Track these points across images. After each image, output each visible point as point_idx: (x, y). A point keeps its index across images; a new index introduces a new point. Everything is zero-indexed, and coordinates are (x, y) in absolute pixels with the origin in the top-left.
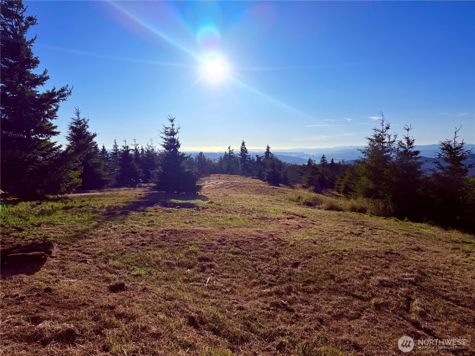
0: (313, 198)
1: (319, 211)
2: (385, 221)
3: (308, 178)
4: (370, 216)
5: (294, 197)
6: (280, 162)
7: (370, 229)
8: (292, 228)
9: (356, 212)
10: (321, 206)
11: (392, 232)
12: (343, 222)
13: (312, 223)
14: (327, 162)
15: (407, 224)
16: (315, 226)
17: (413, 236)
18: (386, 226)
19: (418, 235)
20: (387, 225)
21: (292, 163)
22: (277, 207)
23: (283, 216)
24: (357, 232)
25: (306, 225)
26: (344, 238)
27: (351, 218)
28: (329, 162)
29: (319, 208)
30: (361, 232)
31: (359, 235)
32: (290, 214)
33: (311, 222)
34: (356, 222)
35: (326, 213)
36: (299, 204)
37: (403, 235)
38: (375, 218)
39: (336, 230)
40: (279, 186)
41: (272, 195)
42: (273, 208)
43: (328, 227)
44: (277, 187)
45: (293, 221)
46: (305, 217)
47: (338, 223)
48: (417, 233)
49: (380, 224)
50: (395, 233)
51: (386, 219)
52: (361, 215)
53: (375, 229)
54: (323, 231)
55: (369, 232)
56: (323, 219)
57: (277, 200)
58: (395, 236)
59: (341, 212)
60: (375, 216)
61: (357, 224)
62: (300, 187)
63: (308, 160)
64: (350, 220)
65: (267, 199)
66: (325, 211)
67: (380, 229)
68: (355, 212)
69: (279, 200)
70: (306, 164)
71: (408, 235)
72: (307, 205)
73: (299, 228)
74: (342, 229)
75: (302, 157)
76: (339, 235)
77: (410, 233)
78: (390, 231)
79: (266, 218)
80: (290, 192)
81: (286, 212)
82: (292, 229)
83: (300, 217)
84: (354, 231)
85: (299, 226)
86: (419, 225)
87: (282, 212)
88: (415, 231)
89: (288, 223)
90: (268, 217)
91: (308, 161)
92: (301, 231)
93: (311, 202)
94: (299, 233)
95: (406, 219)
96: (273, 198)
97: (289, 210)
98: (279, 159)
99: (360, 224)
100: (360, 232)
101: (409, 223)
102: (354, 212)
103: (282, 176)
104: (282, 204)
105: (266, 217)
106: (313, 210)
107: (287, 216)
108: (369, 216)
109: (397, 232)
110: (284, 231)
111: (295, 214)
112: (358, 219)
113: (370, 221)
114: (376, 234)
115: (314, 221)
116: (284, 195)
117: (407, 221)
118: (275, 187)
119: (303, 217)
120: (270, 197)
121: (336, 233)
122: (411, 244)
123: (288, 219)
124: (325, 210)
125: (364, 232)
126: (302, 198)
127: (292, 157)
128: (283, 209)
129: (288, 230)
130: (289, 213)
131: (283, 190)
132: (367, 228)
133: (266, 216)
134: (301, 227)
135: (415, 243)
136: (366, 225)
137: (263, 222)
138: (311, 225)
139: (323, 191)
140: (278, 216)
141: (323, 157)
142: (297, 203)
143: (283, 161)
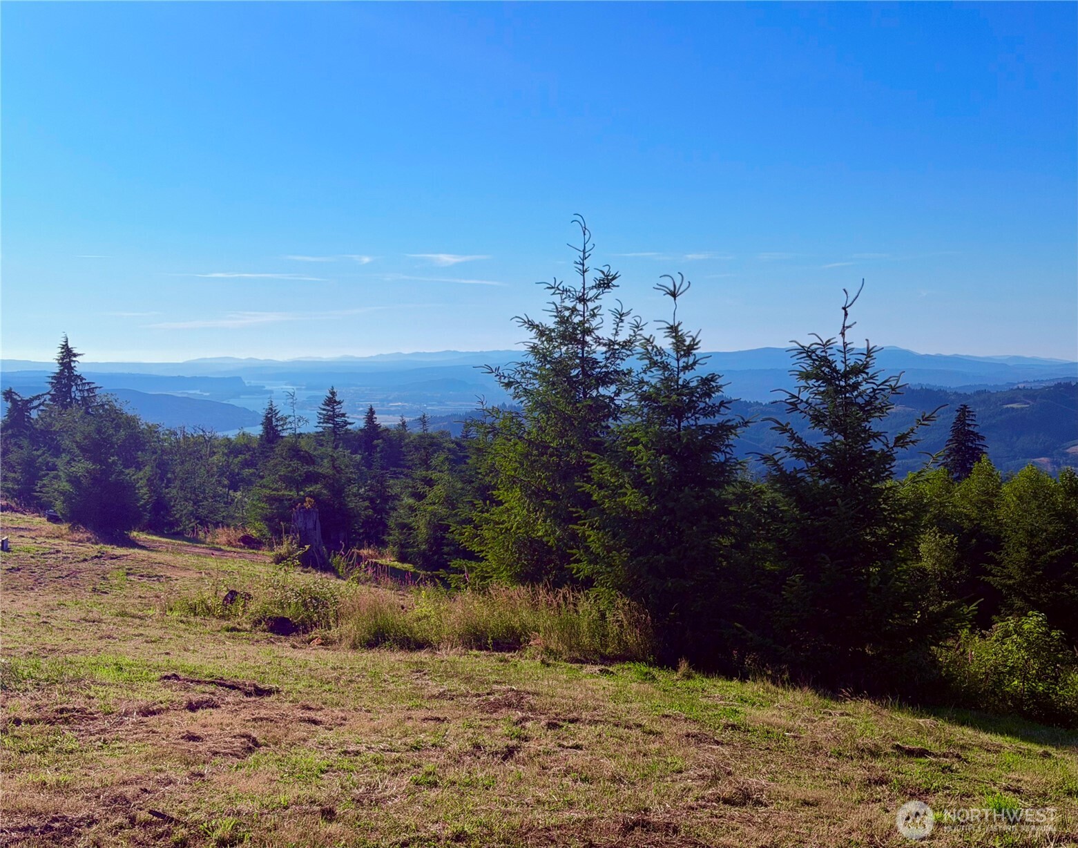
0: (298, 595)
1: (330, 657)
2: (604, 681)
3: (271, 500)
4: (543, 662)
5: (208, 594)
6: (131, 423)
7: (552, 726)
8: (215, 753)
9: (487, 649)
10: (334, 633)
11: (638, 732)
12: (435, 703)
13: (303, 720)
14: (346, 423)
15: (691, 690)
16: (322, 733)
17: (717, 743)
18: (611, 705)
19: (737, 736)
20: (615, 699)
21: (189, 431)
22: (129, 652)
23: (165, 694)
24: (501, 744)
25: (278, 733)
26: (451, 775)
27: (468, 680)
28: (357, 422)
29: (326, 643)
30: (515, 742)
31: (509, 753)
32: (199, 682)
33: (300, 714)
34: (492, 698)
35: (362, 664)
36: (234, 629)
37: (679, 738)
38: (563, 671)
39: (410, 741)
40: (133, 544)
41: (94, 590)
42: (111, 659)
43: (376, 731)
44: (119, 551)
45: (214, 716)
46: (269, 692)
47: (419, 707)
48: (733, 727)
49: (586, 697)
50: (651, 732)
51: (607, 671)
52: (506, 661)
53: (572, 721)
54: (357, 753)
55: (548, 741)
56: (352, 695)
57: (123, 614)
58: (652, 746)
59: (423, 656)
60: (563, 664)
61: (496, 707)
62: (229, 544)
63: (262, 412)
64: (463, 688)
65: (76, 613)
66: (357, 654)
67: (590, 723)
68: (480, 649)
69: (134, 617)
70: (257, 431)
71: (699, 739)
72: (272, 630)
73: (250, 750)
74: (434, 733)
75: (232, 402)
76: (428, 767)
77: (706, 730)
78: (629, 728)
79: (85, 715)
80: (186, 569)
81: (176, 677)
82: (218, 760)
83: (248, 694)
84: (485, 739)
85: (248, 737)
86: (734, 688)
87: (157, 675)
88: (724, 721)
89: (192, 729)
90: (93, 710)
91: (262, 419)
92: (257, 762)
93: (288, 614)
94: (249, 776)
95: (684, 666)
96: (105, 607)
97: (191, 661)
98: (129, 411)
99: (509, 706)
100: (510, 743)
101: (698, 682)
102: (477, 652)
103: (143, 491)
104: (155, 633)
105: (82, 711)
106: (300, 654)
107: (182, 697)
108: (538, 662)
109: (658, 728)
110: (181, 774)
111: (220, 683)
112: (496, 682)
113: (543, 686)
114: (577, 747)
115: (310, 709)
116: (157, 586)
117: (689, 677)
118: (109, 549)
119: (260, 692)
120: (88, 599)
121: (414, 756)
122: (716, 778)
123: (192, 707)
124: (354, 647)
125: (526, 739)
126: (248, 597)
127: (187, 400)
128: (161, 660)
129: (195, 763)
130: (194, 680)
131: (152, 564)
132: (539, 721)
133: (78, 702)
134: (257, 745)
135: (729, 773)
136: (532, 709)
137: (69, 738)
138: (301, 731)
139: (337, 560)
140: (142, 698)
141: (332, 401)
142: (225, 624)
143: (146, 418)
